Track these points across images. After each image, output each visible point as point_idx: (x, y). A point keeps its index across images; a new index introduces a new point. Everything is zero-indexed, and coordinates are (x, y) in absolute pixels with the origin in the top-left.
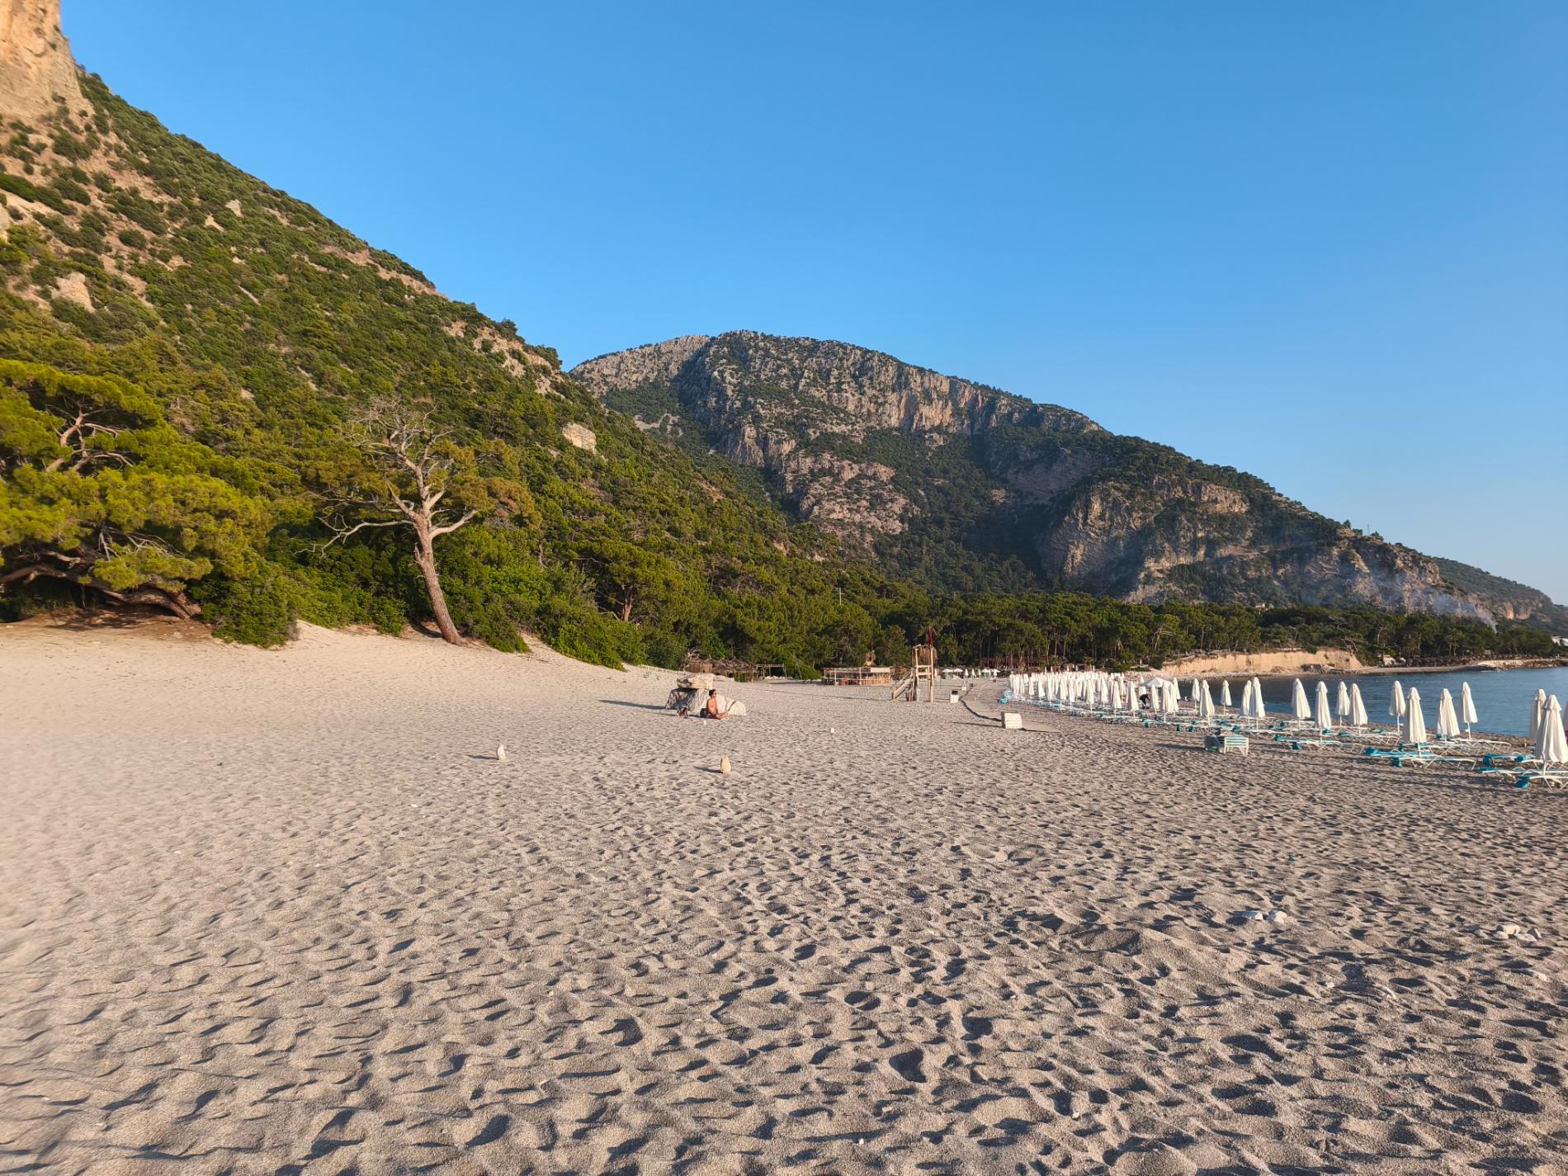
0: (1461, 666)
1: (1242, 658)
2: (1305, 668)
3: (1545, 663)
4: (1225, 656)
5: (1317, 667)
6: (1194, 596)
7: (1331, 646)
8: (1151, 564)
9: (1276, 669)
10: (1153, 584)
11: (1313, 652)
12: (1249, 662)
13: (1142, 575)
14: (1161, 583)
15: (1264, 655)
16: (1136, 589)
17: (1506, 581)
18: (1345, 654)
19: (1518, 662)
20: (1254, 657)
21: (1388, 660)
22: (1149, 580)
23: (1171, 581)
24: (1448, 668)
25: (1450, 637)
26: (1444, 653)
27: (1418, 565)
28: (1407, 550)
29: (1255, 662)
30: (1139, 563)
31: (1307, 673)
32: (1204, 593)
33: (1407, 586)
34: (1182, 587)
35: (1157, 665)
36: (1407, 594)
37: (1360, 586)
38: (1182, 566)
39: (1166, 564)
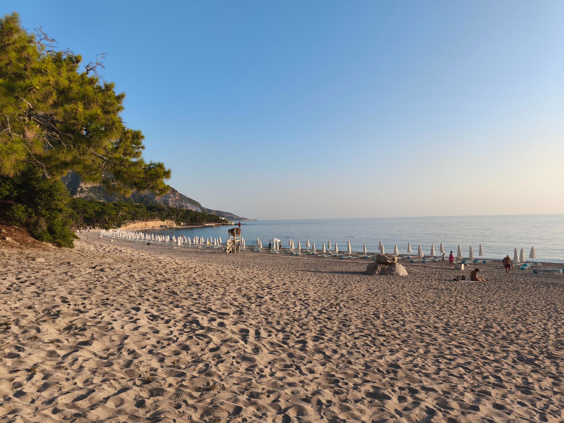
0: (202, 226)
1: (144, 223)
2: (161, 226)
3: (220, 225)
4: (139, 222)
5: (165, 226)
6: (100, 198)
7: (168, 219)
8: (82, 185)
9: (153, 227)
10: (83, 193)
11: (164, 221)
12: (146, 225)
13: (79, 189)
14: (87, 193)
15: (150, 222)
16: (76, 194)
17: (190, 199)
18: (172, 222)
19: (214, 224)
20: (147, 223)
21: (182, 224)
22: (82, 191)
23: (91, 192)
24: (199, 226)
25: (197, 217)
26: (195, 221)
27: (174, 193)
28: (171, 188)
29: (148, 225)
30: (78, 185)
31: (162, 228)
32: (104, 197)
33: (170, 199)
34: (95, 195)
35: (119, 226)
36: (170, 202)
37: (157, 198)
38: (95, 187)
39: (89, 185)
